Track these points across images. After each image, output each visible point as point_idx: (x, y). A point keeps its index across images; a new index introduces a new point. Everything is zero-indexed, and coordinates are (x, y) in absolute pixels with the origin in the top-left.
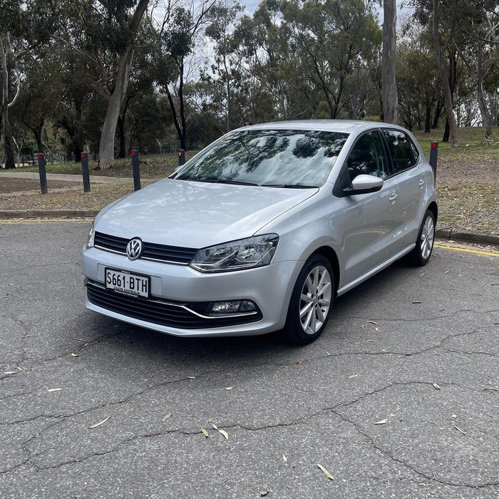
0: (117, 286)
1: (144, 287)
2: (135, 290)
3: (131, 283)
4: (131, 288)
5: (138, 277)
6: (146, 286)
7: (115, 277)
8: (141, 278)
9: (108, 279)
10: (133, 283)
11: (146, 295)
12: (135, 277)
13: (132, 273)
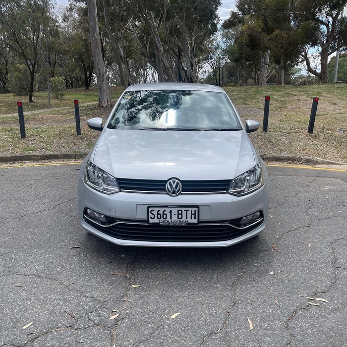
0: (162, 219)
1: (193, 216)
2: (184, 219)
3: (178, 214)
4: (178, 218)
5: (186, 209)
6: (195, 214)
7: (161, 212)
8: (190, 209)
9: (151, 215)
10: (181, 214)
11: (195, 221)
12: (183, 209)
13: (179, 206)
